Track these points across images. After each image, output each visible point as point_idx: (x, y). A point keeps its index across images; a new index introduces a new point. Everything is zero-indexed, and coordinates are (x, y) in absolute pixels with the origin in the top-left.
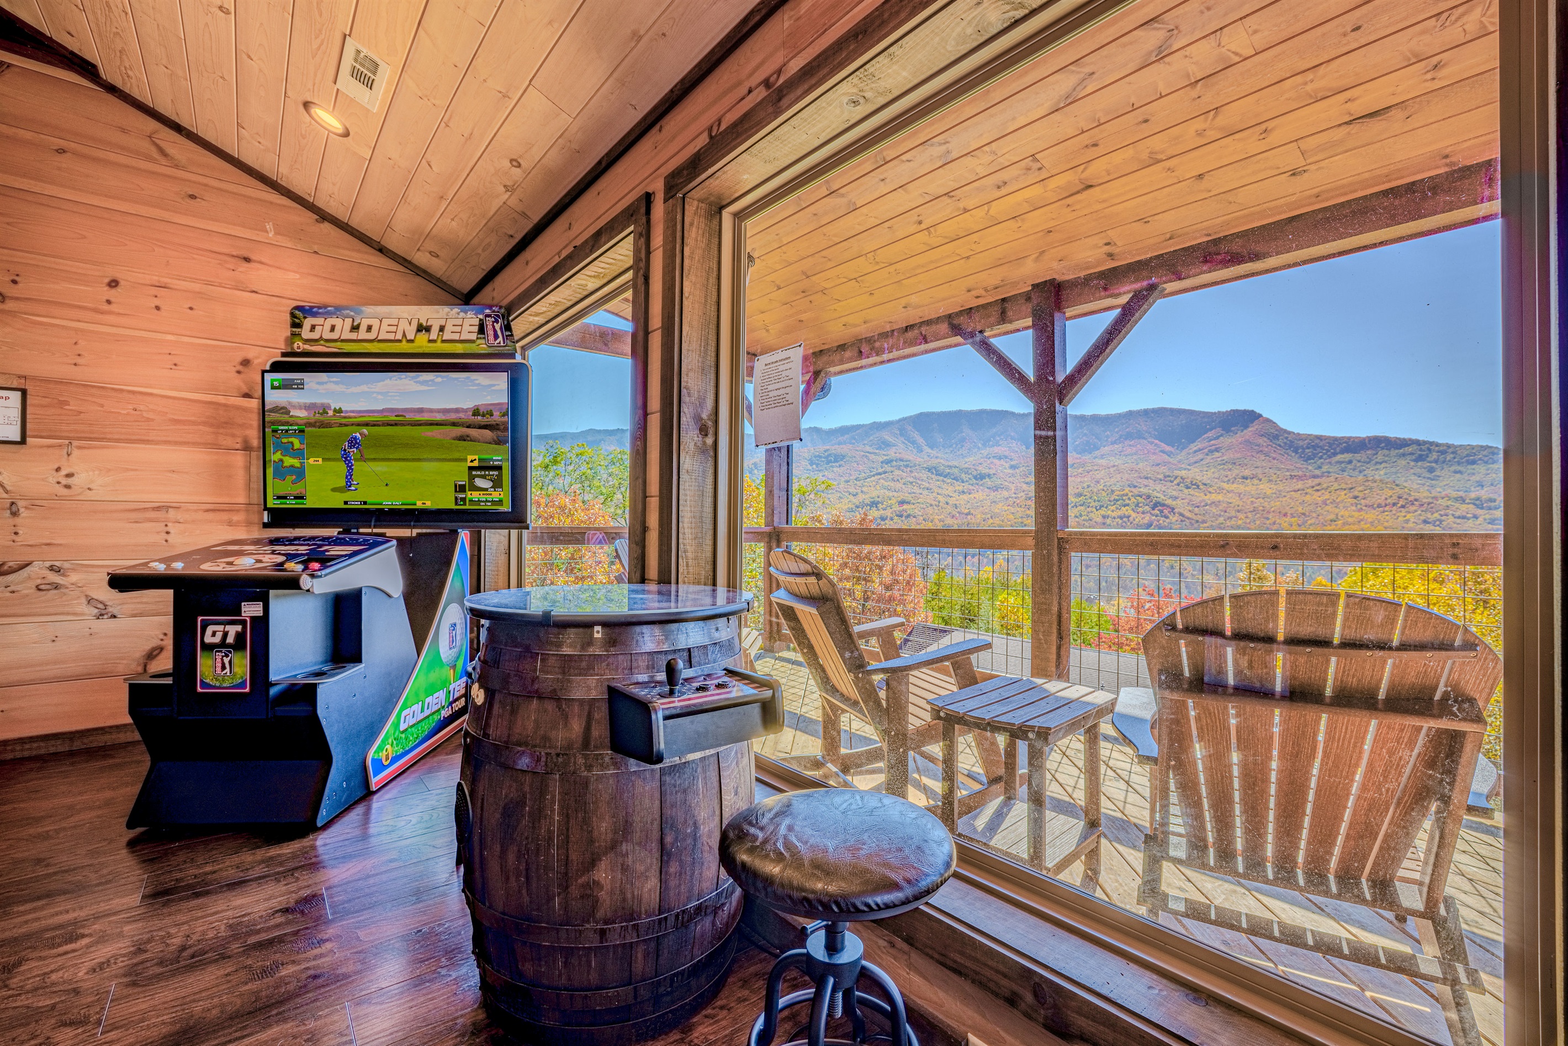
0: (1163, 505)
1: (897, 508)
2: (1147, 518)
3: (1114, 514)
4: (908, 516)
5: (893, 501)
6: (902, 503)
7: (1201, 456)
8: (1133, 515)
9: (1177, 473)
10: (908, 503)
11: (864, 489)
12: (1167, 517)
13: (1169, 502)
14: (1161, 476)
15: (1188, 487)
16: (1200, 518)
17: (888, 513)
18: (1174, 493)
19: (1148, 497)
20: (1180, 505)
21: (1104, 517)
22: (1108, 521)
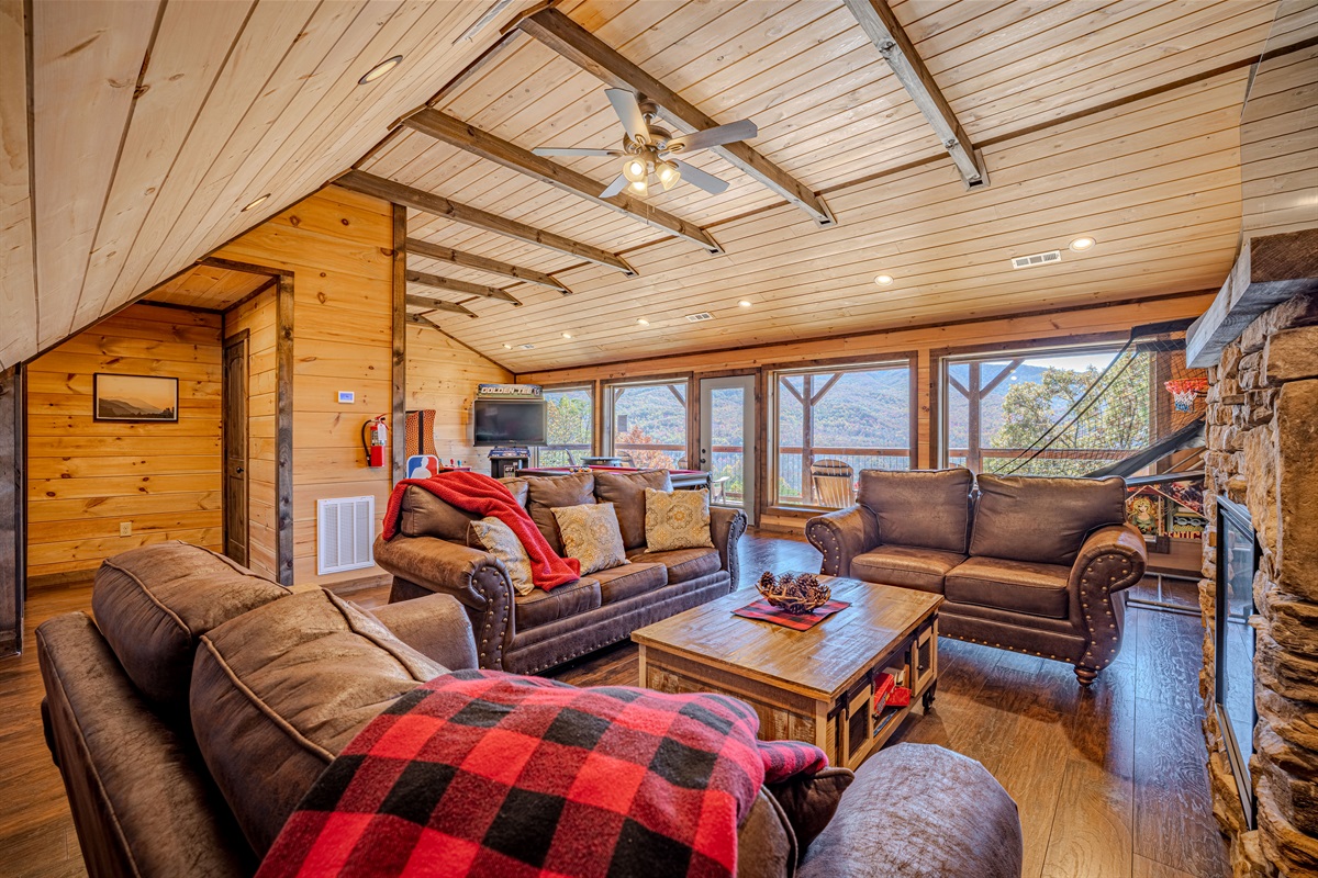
0: (869, 416)
1: (662, 418)
2: (857, 427)
3: (832, 423)
4: (672, 425)
5: (660, 413)
6: (666, 414)
7: (897, 379)
8: (847, 424)
9: (880, 391)
10: (672, 414)
11: (636, 403)
12: (871, 426)
13: (873, 414)
14: (867, 394)
15: (887, 403)
16: (895, 426)
17: (655, 422)
18: (878, 407)
19: (858, 410)
20: (881, 416)
21: (825, 426)
22: (828, 429)
